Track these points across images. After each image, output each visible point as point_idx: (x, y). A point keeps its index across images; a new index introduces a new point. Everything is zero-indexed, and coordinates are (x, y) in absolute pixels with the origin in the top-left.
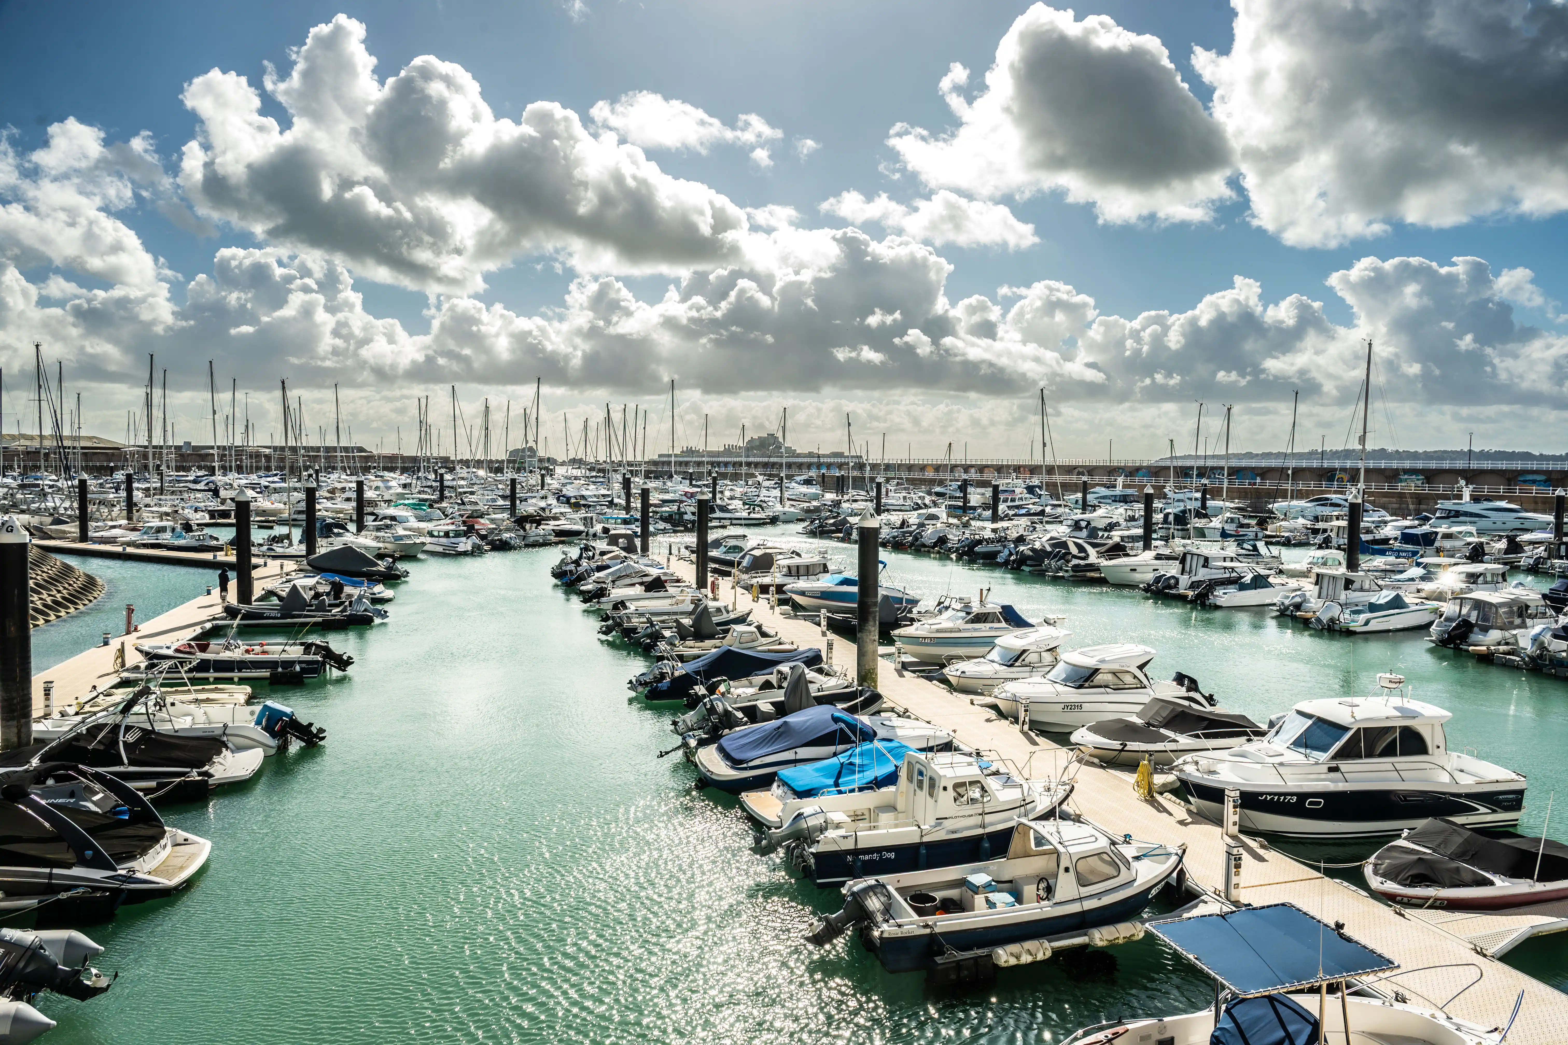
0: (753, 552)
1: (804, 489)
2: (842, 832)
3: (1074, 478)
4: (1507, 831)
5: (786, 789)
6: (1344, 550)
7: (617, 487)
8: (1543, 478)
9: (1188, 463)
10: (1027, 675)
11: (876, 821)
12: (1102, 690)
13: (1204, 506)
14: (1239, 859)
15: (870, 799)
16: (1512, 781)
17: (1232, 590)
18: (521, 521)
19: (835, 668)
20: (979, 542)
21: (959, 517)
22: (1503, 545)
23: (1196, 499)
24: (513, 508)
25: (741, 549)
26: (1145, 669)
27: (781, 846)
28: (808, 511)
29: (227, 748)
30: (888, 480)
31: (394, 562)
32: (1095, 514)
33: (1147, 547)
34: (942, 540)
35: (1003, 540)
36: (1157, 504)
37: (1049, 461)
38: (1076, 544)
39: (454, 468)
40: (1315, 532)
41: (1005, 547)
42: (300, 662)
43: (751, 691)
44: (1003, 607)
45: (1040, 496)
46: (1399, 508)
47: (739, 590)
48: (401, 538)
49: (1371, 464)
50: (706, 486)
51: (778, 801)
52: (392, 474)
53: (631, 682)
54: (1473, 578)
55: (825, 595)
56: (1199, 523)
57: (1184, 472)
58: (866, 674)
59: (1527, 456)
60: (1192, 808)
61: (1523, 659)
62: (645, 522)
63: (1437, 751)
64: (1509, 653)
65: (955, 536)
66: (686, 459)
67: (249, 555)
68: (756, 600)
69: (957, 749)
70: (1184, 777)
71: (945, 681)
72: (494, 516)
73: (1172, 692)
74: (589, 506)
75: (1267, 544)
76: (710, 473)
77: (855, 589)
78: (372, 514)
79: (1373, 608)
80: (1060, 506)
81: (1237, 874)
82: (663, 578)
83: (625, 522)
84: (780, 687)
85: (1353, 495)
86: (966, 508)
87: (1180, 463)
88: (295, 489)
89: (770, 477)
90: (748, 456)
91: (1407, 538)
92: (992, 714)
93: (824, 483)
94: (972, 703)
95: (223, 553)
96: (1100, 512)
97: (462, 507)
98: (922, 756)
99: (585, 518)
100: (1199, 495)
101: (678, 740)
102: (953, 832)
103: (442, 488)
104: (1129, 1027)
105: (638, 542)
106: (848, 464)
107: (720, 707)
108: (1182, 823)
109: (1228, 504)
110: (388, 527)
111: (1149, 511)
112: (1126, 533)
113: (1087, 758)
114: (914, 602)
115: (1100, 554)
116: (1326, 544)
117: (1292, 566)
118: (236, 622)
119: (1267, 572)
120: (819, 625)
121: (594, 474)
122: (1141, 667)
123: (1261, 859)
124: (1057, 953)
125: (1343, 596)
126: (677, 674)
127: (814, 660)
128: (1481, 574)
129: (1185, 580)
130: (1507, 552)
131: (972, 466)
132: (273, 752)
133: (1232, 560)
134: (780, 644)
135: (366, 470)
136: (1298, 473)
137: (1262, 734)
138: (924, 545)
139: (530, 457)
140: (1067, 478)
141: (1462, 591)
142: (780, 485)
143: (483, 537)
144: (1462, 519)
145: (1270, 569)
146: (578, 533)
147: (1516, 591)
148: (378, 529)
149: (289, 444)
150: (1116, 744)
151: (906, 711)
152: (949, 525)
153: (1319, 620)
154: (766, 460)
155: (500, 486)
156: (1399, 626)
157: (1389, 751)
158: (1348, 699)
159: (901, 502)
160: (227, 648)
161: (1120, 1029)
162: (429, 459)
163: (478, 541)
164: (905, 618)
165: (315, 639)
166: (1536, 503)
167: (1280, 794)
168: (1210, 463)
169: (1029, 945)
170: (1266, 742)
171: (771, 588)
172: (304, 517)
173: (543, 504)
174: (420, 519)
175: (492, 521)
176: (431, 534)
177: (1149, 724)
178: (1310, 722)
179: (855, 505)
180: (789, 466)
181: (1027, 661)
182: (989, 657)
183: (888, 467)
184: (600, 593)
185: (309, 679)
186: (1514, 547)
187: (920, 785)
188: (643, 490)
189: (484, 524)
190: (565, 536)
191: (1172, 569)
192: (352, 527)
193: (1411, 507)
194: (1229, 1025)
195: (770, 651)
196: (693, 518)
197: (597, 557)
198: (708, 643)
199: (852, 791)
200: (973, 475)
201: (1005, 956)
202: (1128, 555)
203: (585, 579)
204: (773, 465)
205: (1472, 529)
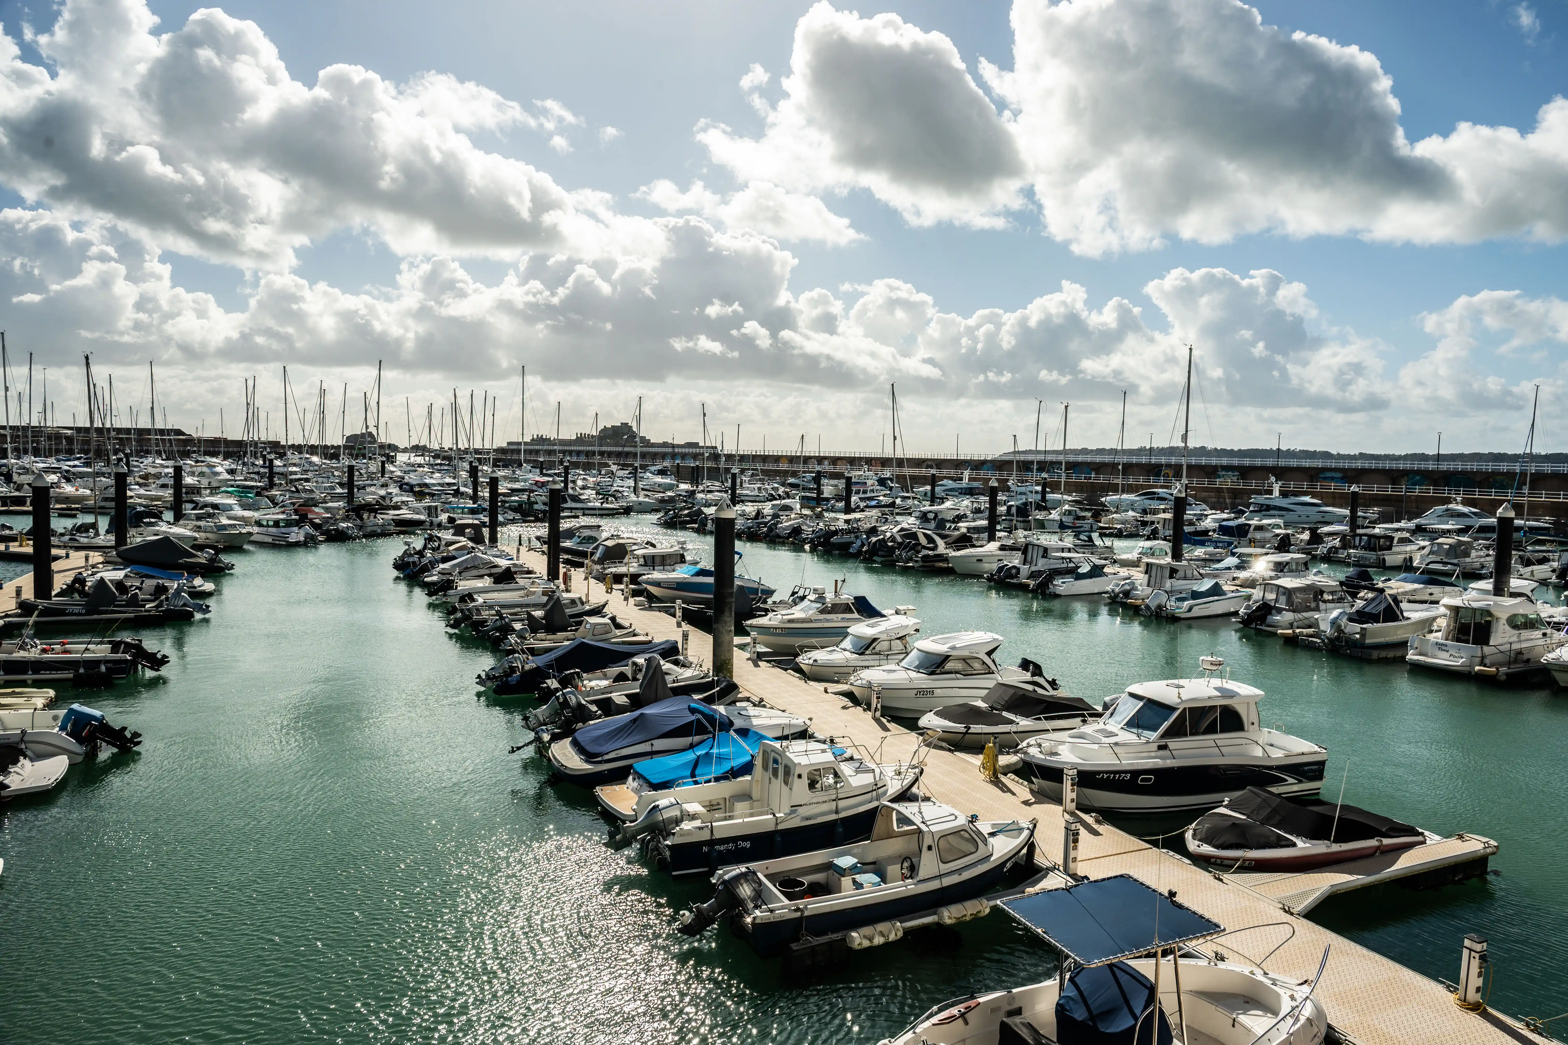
0: (607, 543)
1: (659, 479)
2: (698, 823)
3: (923, 471)
4: (1313, 799)
5: (641, 782)
6: (1169, 541)
7: (464, 474)
8: (1339, 475)
9: (1030, 458)
10: (877, 663)
11: (732, 810)
12: (953, 676)
13: (1044, 499)
14: (1076, 834)
15: (726, 789)
16: (1315, 753)
17: (1069, 580)
18: (357, 510)
19: (691, 659)
20: (835, 533)
21: (812, 509)
22: (1306, 536)
23: (1037, 492)
24: (350, 496)
25: (596, 540)
26: (993, 656)
27: (636, 841)
28: (662, 501)
29: (25, 757)
30: (742, 471)
31: (217, 554)
32: (943, 506)
33: (992, 538)
34: (796, 531)
35: (855, 531)
36: (1001, 497)
37: (899, 454)
38: (925, 535)
39: (285, 454)
40: (1144, 524)
41: (857, 537)
42: (106, 662)
43: (604, 683)
44: (856, 598)
45: (891, 489)
46: (1218, 502)
47: (592, 581)
48: (224, 527)
49: (1193, 461)
50: (558, 475)
51: (633, 794)
52: (214, 460)
53: (479, 676)
54: (1280, 567)
55: (681, 586)
56: (1040, 516)
57: (1025, 466)
58: (722, 665)
59: (1326, 455)
60: (1033, 787)
61: (1323, 641)
62: (493, 513)
63: (1251, 727)
64: (1311, 636)
65: (809, 527)
66: (536, 447)
67: (49, 546)
68: (609, 591)
69: (811, 737)
70: (1028, 759)
71: (798, 670)
72: (330, 504)
73: (1017, 677)
74: (434, 495)
75: (1102, 535)
76: (561, 462)
77: (711, 580)
78: (192, 502)
79: (1195, 595)
80: (909, 498)
81: (1075, 848)
82: (513, 569)
83: (473, 511)
84: (635, 679)
85: (1177, 489)
86: (819, 500)
87: (1022, 458)
88: (103, 474)
89: (624, 467)
90: (601, 446)
91: (1224, 530)
92: (846, 701)
93: (680, 474)
94: (826, 691)
95: (17, 544)
96: (948, 504)
97: (296, 495)
98: (777, 745)
99: (429, 508)
100: (1039, 488)
101: (532, 735)
102: (807, 819)
103: (272, 475)
104: (981, 1000)
105: (486, 532)
106: (703, 454)
107: (573, 700)
108: (1026, 803)
109: (1065, 497)
110: (210, 516)
111: (994, 503)
112: (973, 524)
113: (935, 741)
114: (770, 593)
115: (948, 545)
116: (1153, 535)
117: (1124, 557)
118: (32, 620)
119: (1103, 562)
120: (674, 616)
121: (439, 461)
122: (989, 654)
123: (1096, 833)
124: (907, 932)
125: (1168, 584)
126: (527, 667)
127: (671, 651)
128: (1287, 563)
129: (1025, 570)
130: (1309, 542)
131: (825, 458)
132: (80, 759)
133: (1069, 550)
134: (635, 635)
135: (186, 455)
136: (1128, 468)
137: (1100, 715)
138: (778, 536)
139: (370, 442)
140: (916, 471)
141: (1271, 578)
142: (634, 474)
143: (316, 527)
144: (1272, 512)
145: (1106, 559)
146: (419, 523)
147: (1317, 578)
148: (199, 518)
149: (95, 426)
150: (960, 727)
151: (762, 700)
152: (802, 516)
153: (1148, 607)
154: (620, 449)
155: (336, 473)
156: (1220, 612)
157: (1211, 729)
158: (1176, 681)
159: (756, 493)
160: (22, 648)
161: (972, 1003)
162: (256, 443)
163: (311, 531)
164: (759, 609)
165: (127, 637)
166: (1334, 498)
167: (1115, 772)
168: (1049, 458)
169: (882, 927)
170: (1101, 724)
171: (625, 579)
172: (113, 504)
173: (382, 492)
174: (245, 507)
175: (327, 510)
176: (258, 523)
177: (992, 708)
178: (1141, 704)
179: (709, 496)
180: (644, 455)
181: (877, 649)
182: (842, 645)
183: (743, 458)
184: (446, 585)
185: (120, 679)
186: (1316, 538)
187: (775, 773)
188: (491, 478)
189: (319, 513)
190: (406, 527)
191: (1015, 560)
192: (169, 516)
193: (1228, 501)
194: (1072, 993)
195: (624, 643)
196: (543, 507)
197: (442, 548)
198: (560, 635)
199: (709, 781)
200: (827, 467)
201: (858, 938)
202: (974, 546)
203: (428, 571)
204: (627, 455)
205: (1280, 521)
